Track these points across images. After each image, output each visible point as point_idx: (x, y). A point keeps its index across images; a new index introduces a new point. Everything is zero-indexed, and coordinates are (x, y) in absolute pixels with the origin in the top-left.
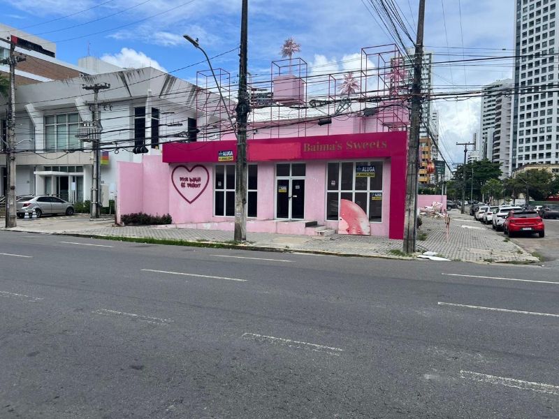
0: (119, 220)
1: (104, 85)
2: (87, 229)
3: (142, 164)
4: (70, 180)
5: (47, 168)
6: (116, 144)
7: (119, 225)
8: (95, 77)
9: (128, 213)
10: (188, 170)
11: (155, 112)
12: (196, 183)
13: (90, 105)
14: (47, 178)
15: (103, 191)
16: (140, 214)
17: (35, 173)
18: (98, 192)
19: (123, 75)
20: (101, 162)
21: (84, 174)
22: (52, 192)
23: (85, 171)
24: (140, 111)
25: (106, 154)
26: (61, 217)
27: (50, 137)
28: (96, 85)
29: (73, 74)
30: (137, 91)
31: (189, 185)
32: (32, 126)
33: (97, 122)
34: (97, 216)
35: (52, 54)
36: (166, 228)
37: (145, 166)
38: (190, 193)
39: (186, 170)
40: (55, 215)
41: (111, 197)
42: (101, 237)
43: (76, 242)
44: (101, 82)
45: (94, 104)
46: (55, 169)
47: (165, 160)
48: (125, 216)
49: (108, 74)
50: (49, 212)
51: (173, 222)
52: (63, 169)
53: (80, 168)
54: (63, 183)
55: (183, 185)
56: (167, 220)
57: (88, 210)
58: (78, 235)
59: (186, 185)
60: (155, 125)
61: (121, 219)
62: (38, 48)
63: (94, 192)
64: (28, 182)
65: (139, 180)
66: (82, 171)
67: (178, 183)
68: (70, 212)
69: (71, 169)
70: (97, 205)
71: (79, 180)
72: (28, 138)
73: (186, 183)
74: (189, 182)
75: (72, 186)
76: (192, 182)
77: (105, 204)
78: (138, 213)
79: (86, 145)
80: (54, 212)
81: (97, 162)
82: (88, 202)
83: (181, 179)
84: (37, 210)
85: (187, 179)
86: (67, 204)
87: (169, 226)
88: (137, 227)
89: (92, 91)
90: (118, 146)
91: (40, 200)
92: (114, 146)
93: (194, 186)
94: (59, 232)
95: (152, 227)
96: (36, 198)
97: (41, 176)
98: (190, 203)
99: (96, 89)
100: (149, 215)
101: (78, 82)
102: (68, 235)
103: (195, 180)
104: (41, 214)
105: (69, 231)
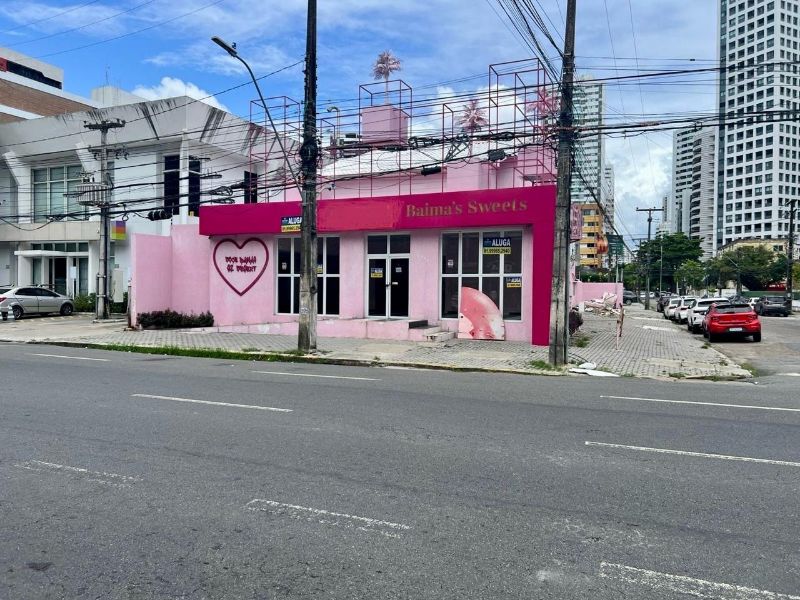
0: (134, 322)
1: (116, 121)
2: (83, 336)
3: (171, 237)
4: (69, 263)
5: (36, 247)
6: (125, 206)
7: (134, 329)
8: (105, 111)
9: (149, 309)
10: (237, 246)
11: (195, 164)
12: (249, 265)
13: (95, 152)
14: (35, 261)
15: (114, 279)
16: (167, 312)
17: (16, 253)
18: (106, 280)
19: (146, 110)
20: (113, 236)
21: (90, 254)
22: (43, 280)
23: (90, 250)
24: (172, 162)
25: (121, 225)
26: (52, 318)
27: (40, 196)
28: (104, 122)
29: (78, 107)
30: (166, 126)
31: (239, 268)
32: (14, 186)
33: (108, 179)
34: (105, 316)
35: (57, 85)
36: (203, 333)
37: (174, 239)
38: (241, 279)
39: (235, 246)
40: (45, 315)
41: (126, 290)
42: (100, 347)
43: (64, 355)
44: (111, 118)
45: (100, 151)
46: (48, 247)
47: (203, 231)
48: (144, 315)
49: (124, 106)
50: (35, 310)
51: (215, 323)
52: (59, 247)
53: (83, 246)
54: (58, 268)
55: (230, 269)
56: (206, 321)
57: (92, 308)
58: (66, 344)
59: (235, 268)
60: (194, 181)
61: (138, 319)
62: (36, 75)
63: (101, 280)
64: (8, 267)
65: (167, 259)
66: (87, 250)
67: (223, 265)
68: (67, 310)
69: (71, 247)
70: (106, 300)
71: (82, 263)
72: (8, 198)
73: (235, 265)
74: (239, 264)
75: (72, 273)
76: (244, 264)
77: (118, 299)
78: (163, 310)
79: (91, 209)
80: (42, 310)
81: (106, 236)
82: (93, 295)
83: (228, 259)
84: (15, 308)
85: (235, 260)
86: (63, 299)
87: (208, 330)
88: (160, 332)
89: (98, 132)
90: (127, 209)
91: (20, 292)
92: (122, 209)
93: (247, 269)
94: (38, 339)
95: (183, 332)
96: (15, 289)
97: (26, 257)
98: (241, 294)
99: (104, 127)
100: (179, 313)
101: (79, 119)
102: (52, 344)
103: (247, 260)
104: (21, 313)
105: (55, 338)
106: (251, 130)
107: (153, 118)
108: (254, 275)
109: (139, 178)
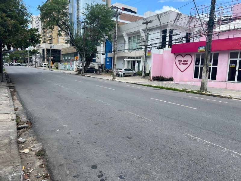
0: (151, 79)
1: (150, 21)
2: (139, 81)
3: (163, 54)
4: (136, 62)
5: (129, 58)
6: (151, 45)
7: (151, 81)
8: (147, 18)
9: (155, 76)
10: (183, 57)
11: (171, 32)
12: (185, 62)
13: (144, 30)
14: (128, 62)
15: (147, 66)
16: (160, 76)
17: (124, 60)
18: (145, 67)
19: (158, 16)
20: (147, 55)
21: (141, 60)
22: (130, 67)
23: (141, 58)
24: (165, 32)
25: (149, 51)
26: (132, 77)
27: (130, 44)
28: (147, 22)
29: (140, 18)
30: (164, 21)
31: (182, 64)
32: (125, 41)
33: (147, 38)
34: (144, 77)
35: (135, 13)
36: (170, 83)
37: (164, 55)
38: (182, 67)
39: (182, 57)
40: (130, 76)
41: (150, 70)
42: (143, 85)
43: (133, 86)
44: (149, 20)
45: (145, 30)
46: (131, 58)
47: (172, 52)
48: (154, 77)
49: (152, 16)
50: (128, 74)
51: (174, 81)
52: (134, 58)
53: (140, 58)
54: (134, 63)
55: (180, 64)
56: (171, 80)
57: (141, 75)
58: (134, 84)
59: (181, 64)
60: (171, 37)
61: (152, 78)
62: (131, 11)
63: (144, 67)
64: (122, 63)
65: (161, 61)
66: (140, 59)
67: (177, 63)
68: (135, 75)
69: (137, 58)
70: (144, 72)
71: (139, 62)
72: (123, 45)
73: (181, 62)
74: (182, 62)
75: (137, 65)
76: (184, 62)
77: (147, 72)
78: (159, 76)
79: (142, 47)
80: (129, 75)
81: (146, 54)
82: (141, 71)
83: (179, 61)
84: (124, 74)
85: (181, 61)
86: (134, 72)
87: (172, 82)
88: (158, 82)
89: (145, 25)
90: (152, 46)
91: (125, 70)
92: (150, 46)
93: (185, 64)
94: (128, 82)
95: (164, 82)
96: (124, 69)
97: (127, 61)
98: (182, 72)
99: (147, 23)
100: (164, 77)
101: (141, 21)
102: (131, 83)
103: (185, 61)
104: (125, 75)
105: (132, 82)
106: (190, 18)
107: (160, 18)
108: (187, 66)
109: (155, 37)
